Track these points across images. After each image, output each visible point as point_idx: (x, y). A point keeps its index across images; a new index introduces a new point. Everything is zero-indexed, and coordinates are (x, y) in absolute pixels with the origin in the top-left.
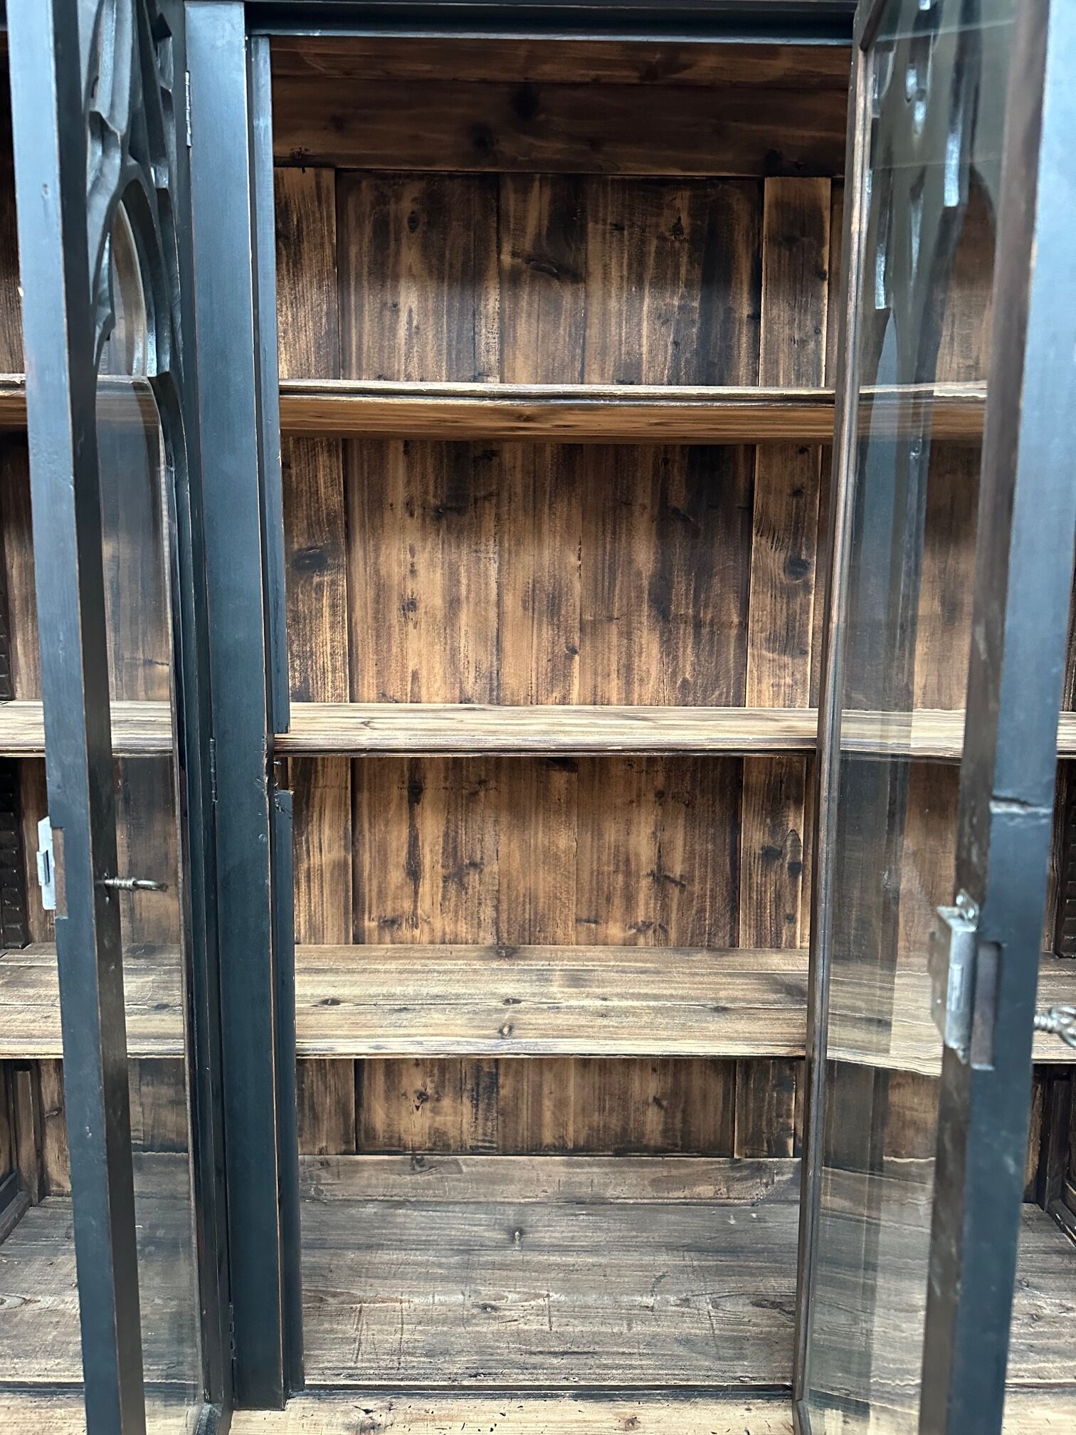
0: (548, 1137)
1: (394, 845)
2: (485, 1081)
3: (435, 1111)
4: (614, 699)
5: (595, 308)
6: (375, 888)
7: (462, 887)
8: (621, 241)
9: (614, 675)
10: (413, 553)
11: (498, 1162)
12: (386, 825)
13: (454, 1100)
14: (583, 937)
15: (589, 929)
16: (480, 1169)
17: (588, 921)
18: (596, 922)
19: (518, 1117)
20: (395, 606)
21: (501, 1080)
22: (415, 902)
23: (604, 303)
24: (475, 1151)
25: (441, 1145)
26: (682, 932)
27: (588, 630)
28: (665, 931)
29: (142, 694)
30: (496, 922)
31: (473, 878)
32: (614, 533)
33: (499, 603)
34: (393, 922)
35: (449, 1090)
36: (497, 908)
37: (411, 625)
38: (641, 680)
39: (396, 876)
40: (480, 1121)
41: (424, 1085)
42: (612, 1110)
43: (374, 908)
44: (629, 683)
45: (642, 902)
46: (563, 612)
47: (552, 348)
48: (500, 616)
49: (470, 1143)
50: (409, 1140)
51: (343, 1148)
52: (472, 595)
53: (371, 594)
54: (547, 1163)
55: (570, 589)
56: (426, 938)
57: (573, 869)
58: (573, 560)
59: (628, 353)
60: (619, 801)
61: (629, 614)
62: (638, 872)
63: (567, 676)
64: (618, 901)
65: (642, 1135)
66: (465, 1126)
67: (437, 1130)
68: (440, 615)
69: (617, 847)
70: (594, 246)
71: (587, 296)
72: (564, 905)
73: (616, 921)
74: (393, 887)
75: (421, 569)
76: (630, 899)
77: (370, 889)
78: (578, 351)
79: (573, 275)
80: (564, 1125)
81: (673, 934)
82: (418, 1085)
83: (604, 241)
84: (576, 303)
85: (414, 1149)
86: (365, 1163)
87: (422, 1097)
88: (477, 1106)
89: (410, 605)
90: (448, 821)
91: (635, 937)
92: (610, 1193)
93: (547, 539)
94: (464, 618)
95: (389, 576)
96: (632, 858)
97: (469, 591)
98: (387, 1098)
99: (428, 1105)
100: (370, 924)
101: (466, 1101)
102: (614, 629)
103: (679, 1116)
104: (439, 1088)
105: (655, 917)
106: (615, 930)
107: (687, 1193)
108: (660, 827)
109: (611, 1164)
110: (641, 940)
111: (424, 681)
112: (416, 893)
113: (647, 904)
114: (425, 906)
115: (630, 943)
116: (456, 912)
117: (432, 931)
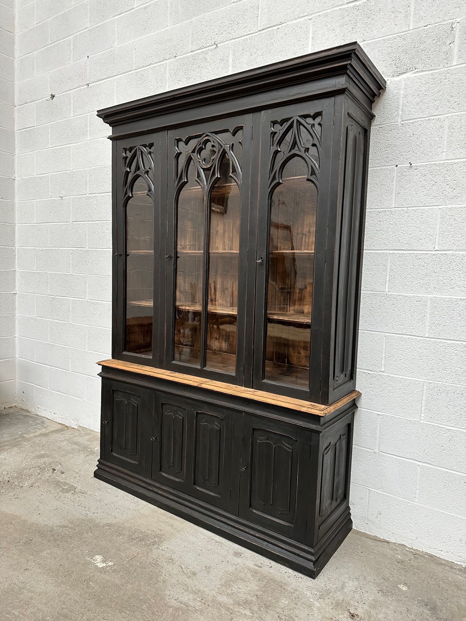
7: (224, 293)
11: (229, 355)
19: (233, 346)
24: (225, 352)
31: (226, 292)
33: (233, 232)
39: (213, 290)
48: (233, 234)
50: (214, 348)
56: (217, 304)
66: (224, 347)
68: (222, 234)
74: (212, 293)
82: (216, 336)
88: (226, 342)
90: (222, 279)
94: (226, 235)
97: (227, 229)
98: (210, 338)
101: (224, 341)
104: (219, 337)
112: (216, 294)
117: (219, 303)
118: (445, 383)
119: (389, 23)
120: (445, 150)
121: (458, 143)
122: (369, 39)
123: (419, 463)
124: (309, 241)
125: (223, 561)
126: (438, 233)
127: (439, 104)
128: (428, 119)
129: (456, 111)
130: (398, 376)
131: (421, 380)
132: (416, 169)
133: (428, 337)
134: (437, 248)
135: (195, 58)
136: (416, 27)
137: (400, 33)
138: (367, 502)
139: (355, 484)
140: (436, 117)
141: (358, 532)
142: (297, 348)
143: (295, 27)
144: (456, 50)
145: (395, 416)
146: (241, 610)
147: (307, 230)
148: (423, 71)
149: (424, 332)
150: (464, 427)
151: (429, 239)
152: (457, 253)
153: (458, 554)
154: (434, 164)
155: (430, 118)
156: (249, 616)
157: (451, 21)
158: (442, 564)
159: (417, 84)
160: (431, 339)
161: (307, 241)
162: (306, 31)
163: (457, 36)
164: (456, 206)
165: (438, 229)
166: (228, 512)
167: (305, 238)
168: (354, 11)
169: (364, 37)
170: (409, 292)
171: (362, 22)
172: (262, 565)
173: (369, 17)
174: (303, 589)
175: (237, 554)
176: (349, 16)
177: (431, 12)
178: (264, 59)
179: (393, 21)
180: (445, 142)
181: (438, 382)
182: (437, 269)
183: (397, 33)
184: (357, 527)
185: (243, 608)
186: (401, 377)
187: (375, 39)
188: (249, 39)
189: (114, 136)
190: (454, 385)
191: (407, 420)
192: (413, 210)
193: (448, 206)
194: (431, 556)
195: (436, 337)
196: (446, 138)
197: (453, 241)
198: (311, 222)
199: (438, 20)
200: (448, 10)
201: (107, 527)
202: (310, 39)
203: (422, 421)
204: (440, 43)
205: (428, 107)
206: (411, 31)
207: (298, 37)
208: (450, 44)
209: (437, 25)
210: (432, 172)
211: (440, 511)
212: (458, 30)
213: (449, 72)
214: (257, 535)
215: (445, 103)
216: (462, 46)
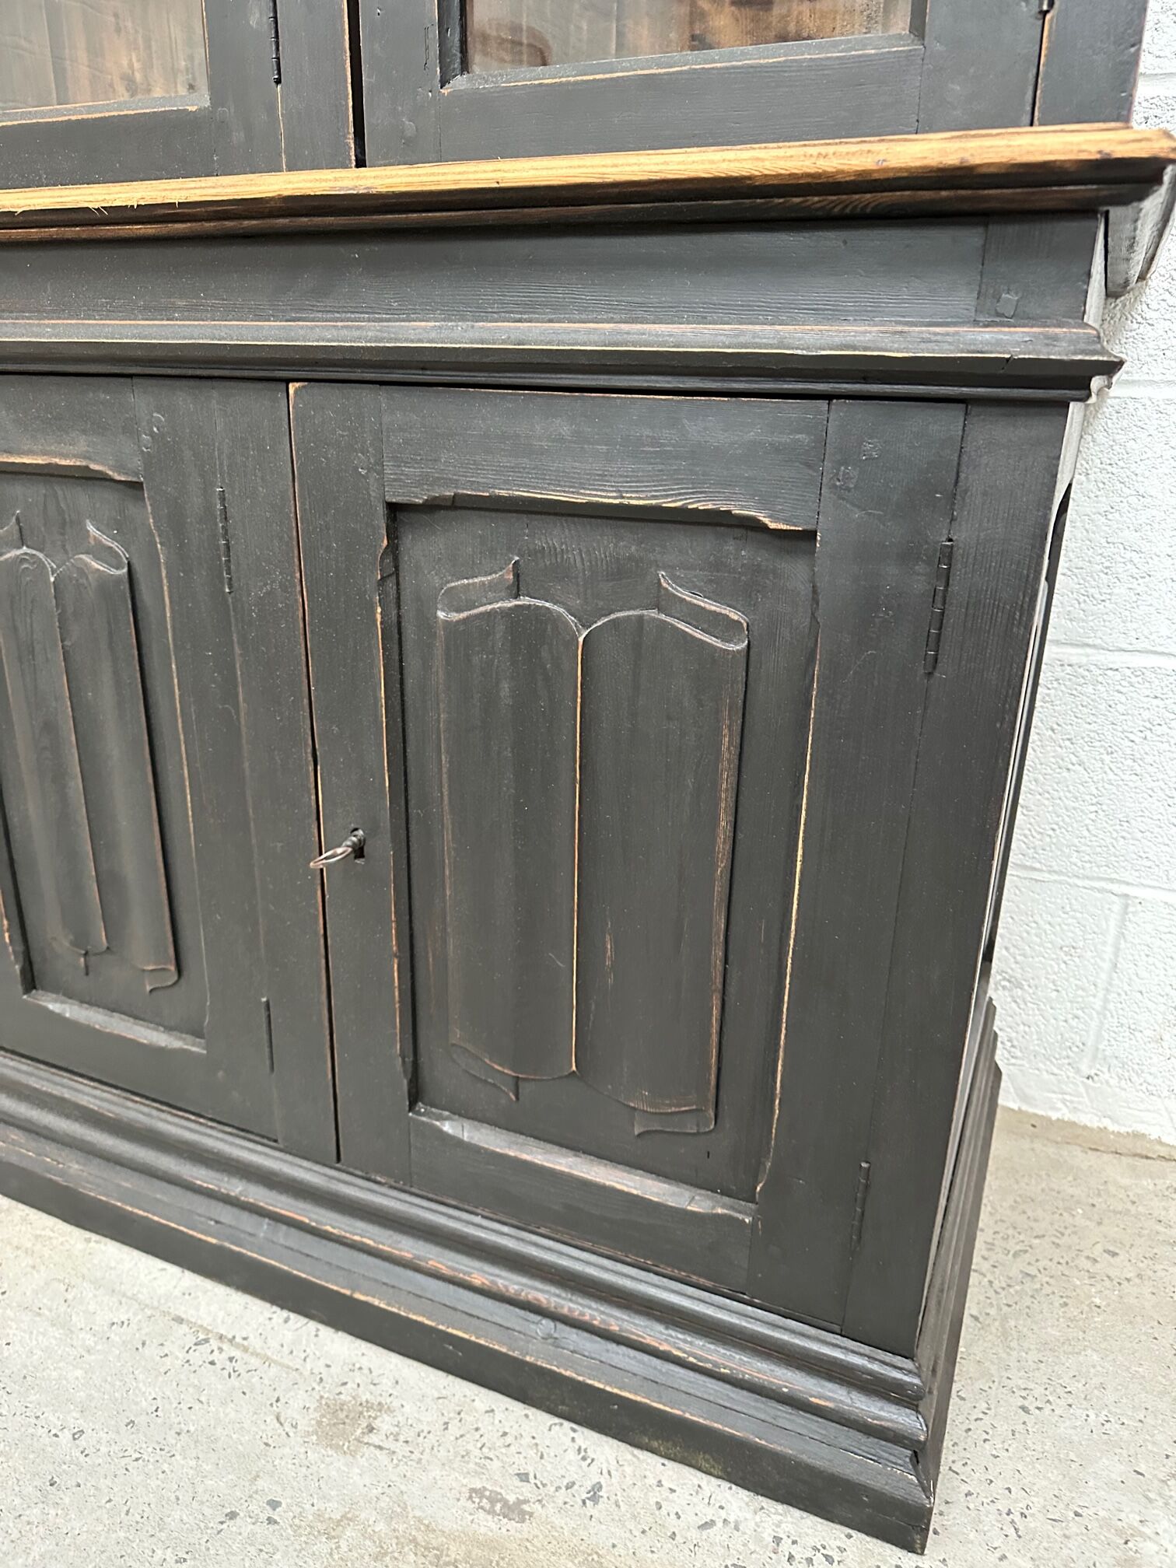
125: (232, 1515)
138: (1106, 966)
139: (1035, 875)
141: (1038, 1127)
166: (269, 1139)
172: (526, 1490)
184: (1025, 1098)
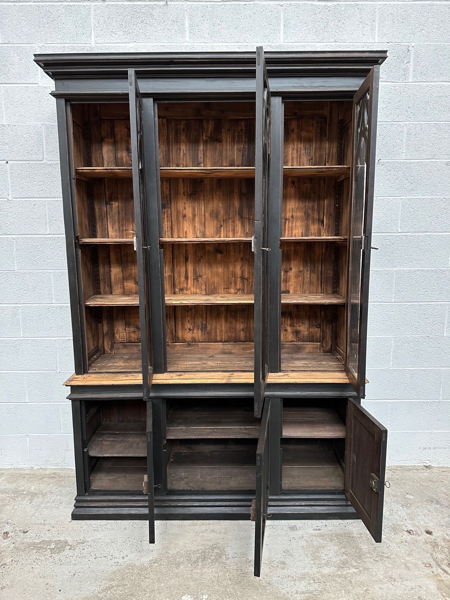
0: (218, 339)
1: (182, 272)
2: (204, 326)
3: (193, 333)
4: (231, 237)
5: (224, 148)
6: (178, 281)
7: (198, 281)
8: (230, 133)
9: (231, 231)
10: (185, 204)
11: (207, 344)
12: (180, 267)
13: (197, 330)
14: (225, 292)
15: (227, 290)
16: (203, 346)
17: (226, 289)
18: (228, 289)
19: (211, 334)
20: (181, 216)
21: (207, 326)
22: (187, 285)
23: (226, 147)
24: (202, 342)
25: (194, 340)
26: (248, 291)
27: (225, 221)
28: (244, 290)
29: (125, 237)
30: (205, 289)
31: (200, 279)
32: (230, 199)
33: (204, 215)
34: (182, 289)
35: (196, 328)
36: (205, 286)
37: (185, 221)
38: (237, 232)
39: (183, 279)
40: (203, 335)
41: (190, 327)
42: (233, 332)
43: (178, 286)
44: (234, 233)
45: (238, 284)
46: (219, 217)
47: (215, 157)
48: (205, 218)
49: (201, 340)
50: (187, 340)
51: (172, 341)
52: (198, 213)
53: (176, 214)
54: (218, 344)
55: (220, 212)
56: (190, 293)
57: (223, 277)
58: (221, 205)
59: (232, 158)
60: (233, 261)
61: (234, 217)
62: (237, 277)
63: (220, 232)
64: (233, 284)
65: (240, 338)
66: (200, 337)
67: (193, 337)
68: (191, 218)
69: (232, 271)
70: (223, 134)
71: (222, 146)
72: (221, 285)
73: (233, 288)
74: (182, 281)
75: (187, 207)
76: (236, 283)
77: (177, 282)
78: (221, 158)
79: (219, 141)
80: (222, 336)
81: (246, 291)
82: (189, 327)
83: (226, 133)
84: (220, 147)
85: (188, 342)
86: (177, 345)
87: (190, 329)
88: (202, 332)
89: (185, 216)
90: (194, 266)
91: (237, 292)
92: (233, 351)
93: (215, 200)
94: (197, 219)
95: (180, 209)
96: (236, 274)
97: (197, 213)
98: (182, 330)
99: (191, 331)
100: (177, 290)
101: (200, 331)
102: (231, 221)
103: (248, 333)
104: (194, 327)
105: (241, 287)
106: (232, 291)
107: (250, 351)
108: (242, 266)
109: (233, 344)
110: (238, 293)
111: (188, 233)
112: (187, 283)
113: (240, 284)
114: (189, 285)
115: (236, 293)
116: (196, 287)
117: (191, 291)
118: (406, 336)
119: (358, 32)
120: (404, 151)
121: (414, 147)
122: (341, 41)
123: (390, 401)
124: (292, 225)
125: (290, 540)
126: (400, 219)
127: (399, 112)
128: (391, 123)
129: (412, 120)
130: (372, 336)
131: (390, 336)
132: (382, 165)
133: (394, 302)
134: (399, 231)
135: (135, 10)
136: (381, 42)
137: (367, 43)
140: (397, 123)
142: (283, 326)
143: (264, 8)
144: (411, 69)
145: (370, 368)
146: (348, 571)
147: (291, 215)
148: (386, 81)
149: (391, 298)
150: (420, 366)
151: (394, 223)
152: (415, 234)
153: (418, 459)
154: (397, 162)
155: (393, 123)
156: (358, 572)
157: (408, 44)
158: (410, 470)
159: (382, 92)
160: (397, 303)
161: (290, 225)
162: (277, 16)
163: (412, 58)
164: (413, 197)
165: (400, 215)
167: (289, 223)
168: (325, 11)
169: (336, 39)
170: (379, 267)
171: (334, 23)
172: (318, 527)
173: (340, 20)
174: (364, 531)
175: (293, 528)
176: (320, 14)
177: (392, 32)
178: (230, 33)
179: (360, 30)
180: (404, 145)
181: (402, 336)
182: (400, 248)
183: (365, 43)
185: (347, 569)
186: (374, 336)
187: (346, 42)
188: (210, 6)
189: (57, 92)
190: (413, 336)
191: (380, 369)
192: (381, 199)
193: (408, 197)
194: (401, 467)
195: (400, 301)
196: (405, 141)
197: (412, 225)
198: (294, 208)
199: (398, 41)
200: (405, 34)
201: (156, 564)
202: (282, 26)
203: (391, 368)
204: (400, 60)
205: (391, 113)
206: (377, 44)
207: (268, 20)
208: (407, 63)
209: (397, 44)
210: (395, 169)
211: (405, 431)
212: (412, 53)
213: (407, 87)
214: (303, 504)
215: (404, 112)
216: (416, 67)
